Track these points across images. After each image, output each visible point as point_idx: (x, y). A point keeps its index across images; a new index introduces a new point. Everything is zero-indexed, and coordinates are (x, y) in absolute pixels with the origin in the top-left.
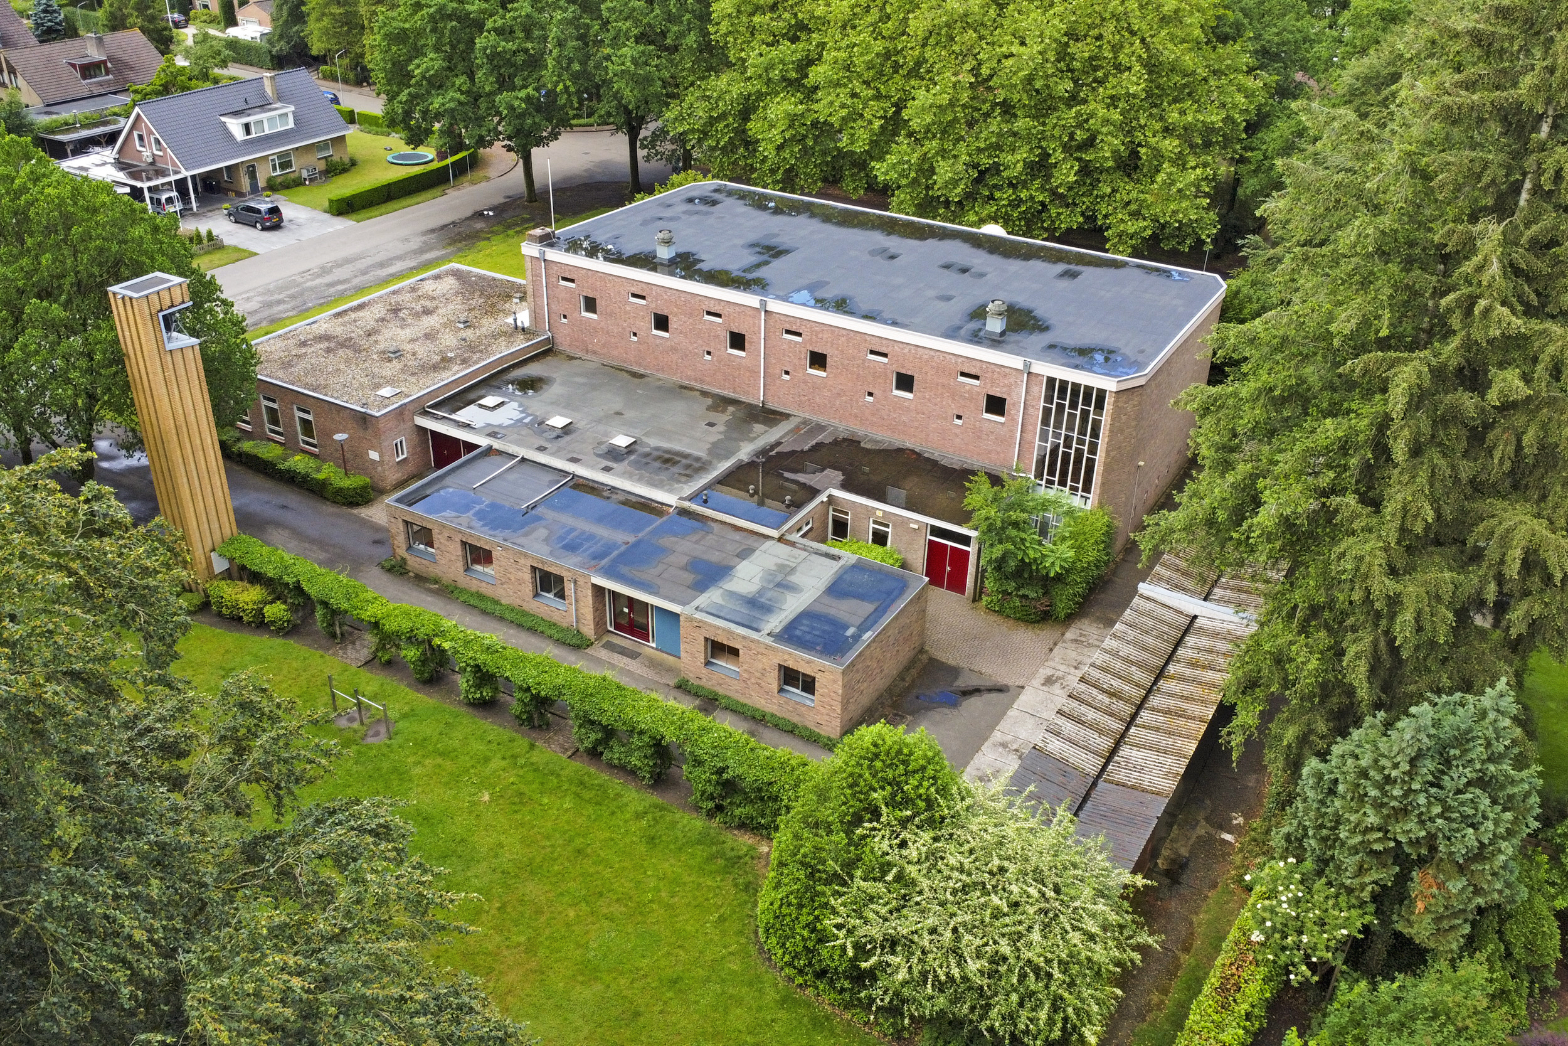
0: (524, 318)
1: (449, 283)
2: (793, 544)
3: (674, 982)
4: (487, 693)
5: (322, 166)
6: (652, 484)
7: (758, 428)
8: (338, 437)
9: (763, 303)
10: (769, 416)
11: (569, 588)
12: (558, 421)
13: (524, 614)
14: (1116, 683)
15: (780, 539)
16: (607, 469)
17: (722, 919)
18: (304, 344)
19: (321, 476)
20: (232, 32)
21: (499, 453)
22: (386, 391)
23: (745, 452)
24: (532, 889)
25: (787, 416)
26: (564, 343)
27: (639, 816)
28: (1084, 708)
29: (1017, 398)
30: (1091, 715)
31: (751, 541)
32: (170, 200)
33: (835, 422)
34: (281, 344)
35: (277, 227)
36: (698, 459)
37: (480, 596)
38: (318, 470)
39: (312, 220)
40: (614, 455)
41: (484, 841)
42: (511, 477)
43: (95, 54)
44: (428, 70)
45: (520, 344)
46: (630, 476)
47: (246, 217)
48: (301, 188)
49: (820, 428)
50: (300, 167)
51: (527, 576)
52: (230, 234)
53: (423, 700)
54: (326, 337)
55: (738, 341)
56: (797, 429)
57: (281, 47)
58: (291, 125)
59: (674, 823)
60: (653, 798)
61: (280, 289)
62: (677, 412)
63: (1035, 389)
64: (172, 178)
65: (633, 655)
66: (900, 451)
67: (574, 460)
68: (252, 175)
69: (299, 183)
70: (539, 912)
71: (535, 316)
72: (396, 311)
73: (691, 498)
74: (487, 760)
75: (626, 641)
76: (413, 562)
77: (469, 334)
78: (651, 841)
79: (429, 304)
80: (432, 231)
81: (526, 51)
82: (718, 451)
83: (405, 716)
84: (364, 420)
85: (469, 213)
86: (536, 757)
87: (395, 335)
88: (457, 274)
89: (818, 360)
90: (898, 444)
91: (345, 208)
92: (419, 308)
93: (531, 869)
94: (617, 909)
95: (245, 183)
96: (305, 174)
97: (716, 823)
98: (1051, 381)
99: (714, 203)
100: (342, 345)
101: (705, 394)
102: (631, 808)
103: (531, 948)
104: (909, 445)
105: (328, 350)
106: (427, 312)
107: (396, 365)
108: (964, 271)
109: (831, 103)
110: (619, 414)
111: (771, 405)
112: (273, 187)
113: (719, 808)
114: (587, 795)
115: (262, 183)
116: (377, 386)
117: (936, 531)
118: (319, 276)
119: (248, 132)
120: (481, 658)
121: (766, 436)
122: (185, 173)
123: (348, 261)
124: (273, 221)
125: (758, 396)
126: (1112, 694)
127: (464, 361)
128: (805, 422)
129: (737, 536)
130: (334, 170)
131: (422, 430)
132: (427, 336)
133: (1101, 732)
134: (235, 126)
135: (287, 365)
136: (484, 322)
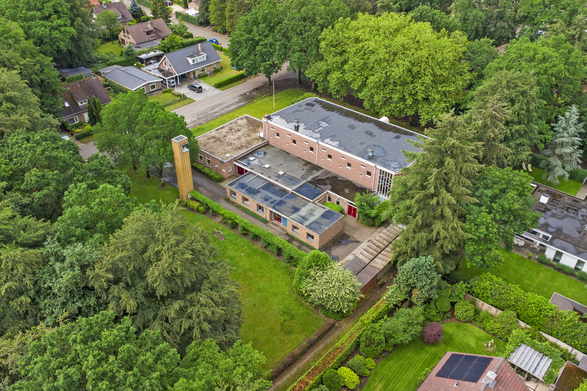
0: (262, 135)
1: (245, 121)
2: (315, 204)
3: (275, 294)
4: (245, 232)
5: (213, 70)
6: (287, 186)
7: (314, 171)
8: (216, 166)
9: (318, 142)
10: (317, 168)
11: (265, 210)
12: (267, 166)
13: (255, 214)
15: (313, 203)
16: (277, 180)
17: (286, 284)
18: (209, 139)
19: (211, 174)
20: (187, 12)
21: (253, 173)
22: (228, 155)
23: (310, 178)
24: (250, 274)
25: (322, 168)
26: (271, 143)
27: (273, 262)
28: (370, 249)
29: (373, 172)
31: (306, 202)
32: (173, 82)
33: (333, 171)
34: (203, 139)
36: (298, 179)
37: (246, 209)
39: (210, 89)
40: (279, 176)
41: (242, 263)
42: (255, 180)
43: (150, 27)
45: (260, 143)
46: (281, 183)
47: (192, 88)
48: (207, 77)
49: (329, 172)
50: (207, 72)
51: (256, 206)
52: (188, 93)
53: (232, 232)
54: (214, 137)
55: (312, 149)
56: (324, 172)
57: (202, 20)
58: (205, 59)
59: (280, 264)
60: (277, 258)
61: (202, 114)
62: (296, 165)
63: (377, 171)
64: (174, 76)
65: (277, 226)
66: (347, 181)
67: (269, 177)
68: (194, 73)
70: (251, 278)
71: (265, 134)
72: (231, 130)
73: (295, 190)
74: (244, 247)
75: (276, 222)
76: (231, 199)
77: (248, 138)
78: (275, 267)
79: (239, 128)
80: (242, 95)
82: (303, 177)
83: (228, 235)
84: (222, 162)
85: (252, 89)
86: (254, 247)
87: (231, 138)
88: (247, 118)
89: (330, 156)
90: (347, 179)
91: (219, 86)
92: (236, 129)
93: (251, 270)
94: (266, 280)
95: (192, 76)
97: (289, 264)
98: (381, 170)
100: (218, 140)
101: (303, 160)
102: (272, 260)
103: (249, 285)
104: (349, 179)
105: (215, 141)
106: (239, 130)
107: (230, 147)
108: (371, 134)
110: (282, 165)
111: (319, 165)
112: (200, 77)
113: (290, 262)
114: (263, 256)
116: (225, 153)
117: (350, 203)
119: (194, 62)
120: (244, 225)
121: (316, 174)
122: (177, 75)
124: (200, 90)
125: (316, 163)
127: (246, 147)
128: (326, 171)
129: (303, 201)
130: (216, 71)
131: (235, 165)
132: (238, 138)
134: (190, 60)
135: (205, 145)
136: (252, 135)
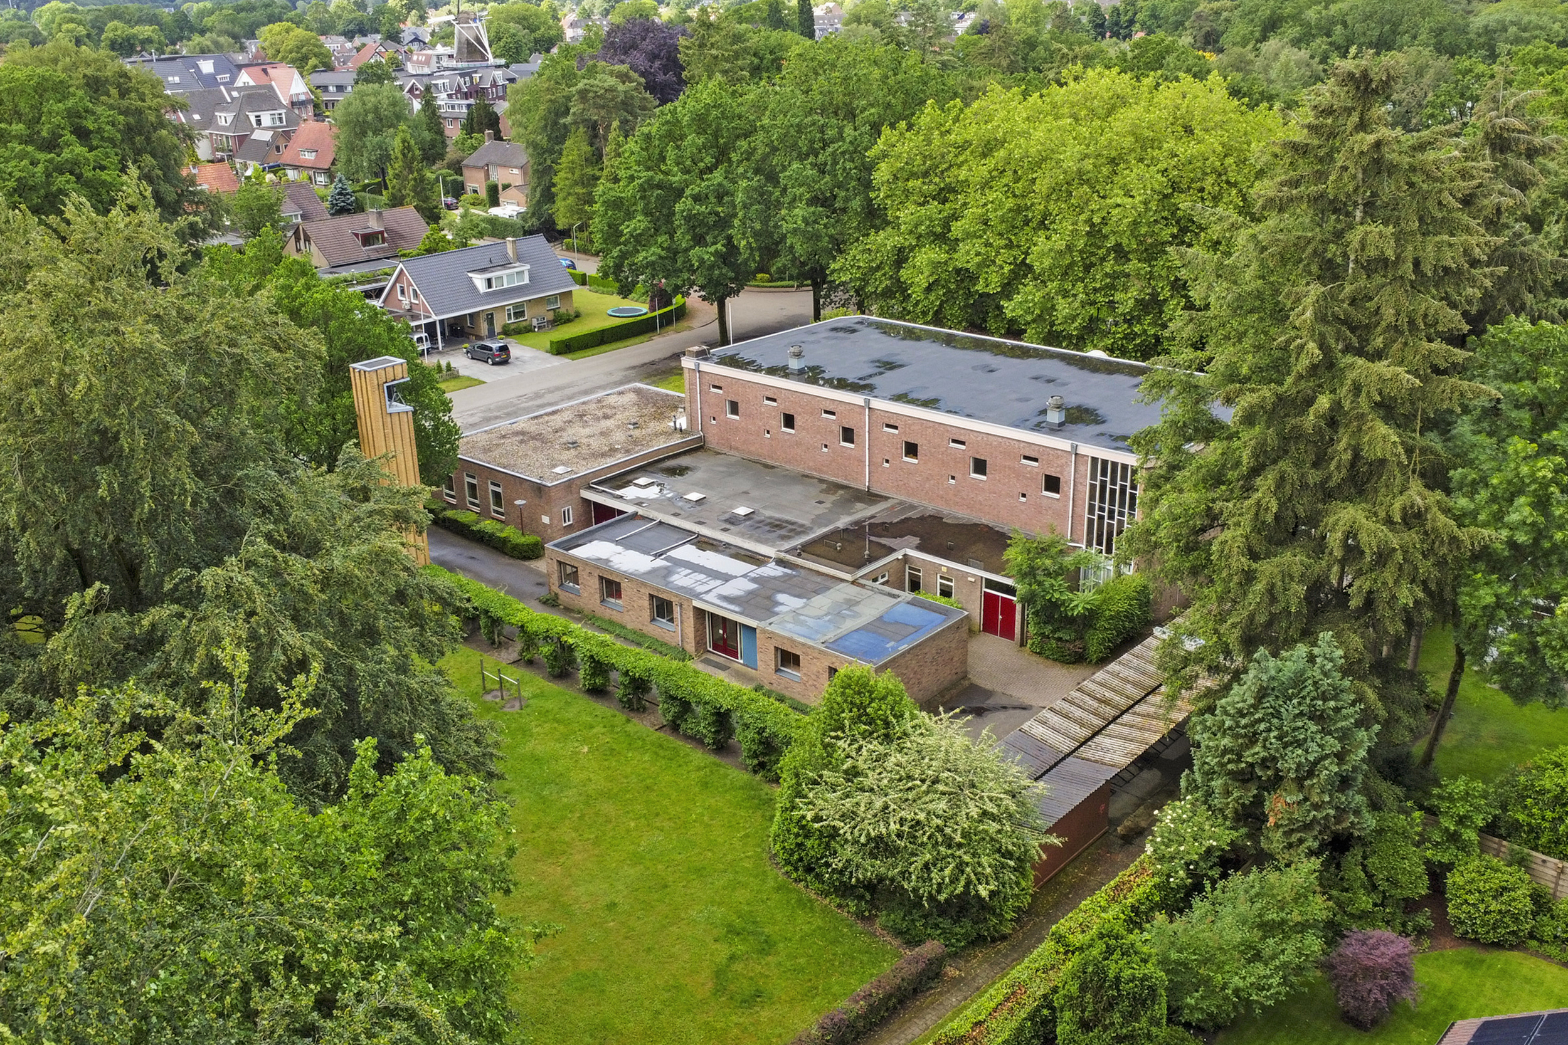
0: (682, 422)
1: (632, 397)
2: (863, 586)
3: (698, 871)
4: (599, 681)
5: (550, 316)
6: (759, 541)
7: (859, 505)
8: (517, 502)
9: (868, 402)
10: (871, 497)
11: (676, 610)
12: (694, 496)
13: (643, 635)
14: (1108, 694)
15: (853, 583)
16: (725, 530)
17: (747, 836)
18: (504, 437)
19: (503, 535)
20: (494, 211)
21: (643, 518)
22: (560, 470)
23: (843, 522)
24: (608, 808)
25: (886, 498)
26: (713, 442)
27: (699, 769)
28: (1073, 708)
29: (1068, 477)
30: (1078, 713)
31: (829, 583)
32: (420, 340)
33: (925, 503)
34: (486, 436)
35: (505, 362)
36: (802, 526)
37: (611, 622)
38: (502, 530)
39: (535, 358)
40: (733, 520)
41: (576, 777)
42: (649, 534)
43: (374, 225)
44: (635, 229)
45: (677, 440)
46: (742, 535)
47: (481, 355)
48: (530, 334)
49: (912, 507)
50: (531, 317)
51: (646, 603)
52: (466, 367)
53: (552, 687)
54: (523, 433)
55: (848, 435)
56: (893, 507)
57: (533, 222)
58: (526, 281)
59: (726, 776)
60: (712, 758)
61: (499, 408)
62: (796, 492)
63: (1081, 468)
64: (423, 322)
65: (724, 668)
66: (976, 525)
67: (700, 523)
68: (490, 319)
69: (529, 329)
70: (609, 821)
71: (691, 421)
72: (581, 416)
73: (787, 552)
74: (591, 727)
75: (720, 658)
76: (564, 597)
77: (636, 433)
78: (705, 785)
79: (609, 412)
80: (634, 368)
81: (717, 214)
82: (818, 521)
83: (535, 696)
84: (539, 489)
85: (668, 354)
86: (630, 728)
87: (578, 432)
88: (638, 391)
89: (911, 449)
90: (976, 520)
91: (564, 348)
92: (600, 414)
93: (607, 795)
94: (666, 824)
95: (484, 327)
96: (535, 322)
97: (758, 777)
98: (1095, 460)
99: (854, 331)
100: (533, 438)
101: (821, 481)
102: (694, 763)
103: (596, 842)
104: (984, 521)
105: (522, 442)
106: (606, 417)
107: (573, 452)
108: (1049, 381)
109: (968, 253)
110: (746, 493)
111: (875, 490)
112: (507, 332)
113: (762, 765)
114: (662, 753)
115: (498, 329)
116: (554, 466)
117: (990, 584)
118: (532, 399)
119: (490, 286)
121: (863, 512)
122: (435, 318)
123: (558, 389)
124: (502, 358)
125: (864, 483)
126: (1100, 701)
127: (627, 451)
128: (901, 503)
129: (819, 579)
130: (560, 320)
131: (587, 502)
132: (602, 434)
133: (1082, 725)
134: (479, 281)
135: (487, 450)
136: (652, 425)
